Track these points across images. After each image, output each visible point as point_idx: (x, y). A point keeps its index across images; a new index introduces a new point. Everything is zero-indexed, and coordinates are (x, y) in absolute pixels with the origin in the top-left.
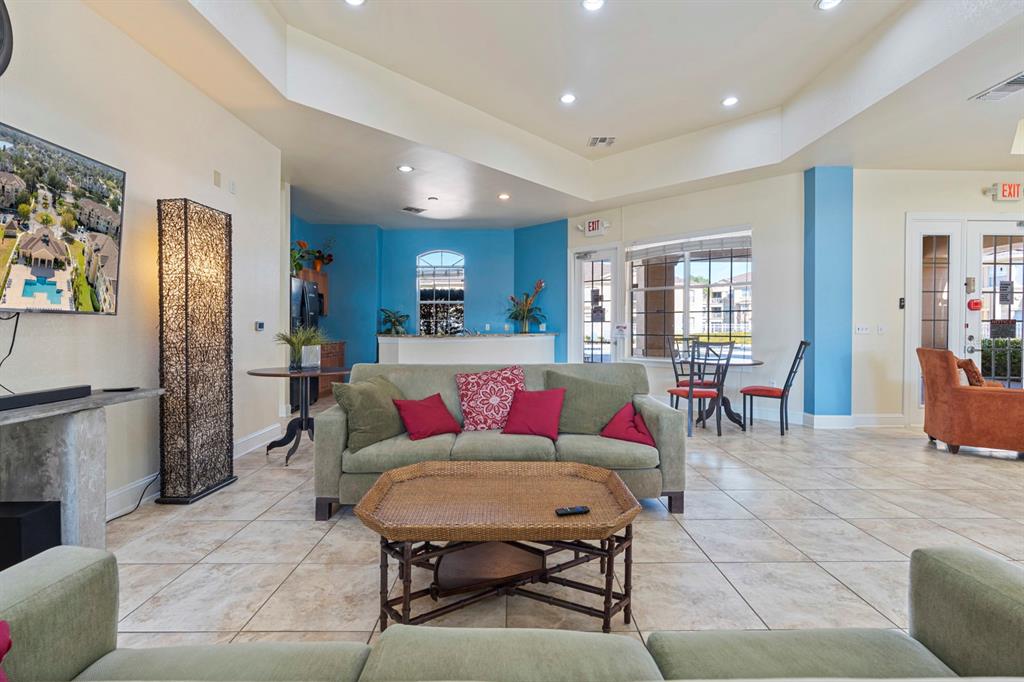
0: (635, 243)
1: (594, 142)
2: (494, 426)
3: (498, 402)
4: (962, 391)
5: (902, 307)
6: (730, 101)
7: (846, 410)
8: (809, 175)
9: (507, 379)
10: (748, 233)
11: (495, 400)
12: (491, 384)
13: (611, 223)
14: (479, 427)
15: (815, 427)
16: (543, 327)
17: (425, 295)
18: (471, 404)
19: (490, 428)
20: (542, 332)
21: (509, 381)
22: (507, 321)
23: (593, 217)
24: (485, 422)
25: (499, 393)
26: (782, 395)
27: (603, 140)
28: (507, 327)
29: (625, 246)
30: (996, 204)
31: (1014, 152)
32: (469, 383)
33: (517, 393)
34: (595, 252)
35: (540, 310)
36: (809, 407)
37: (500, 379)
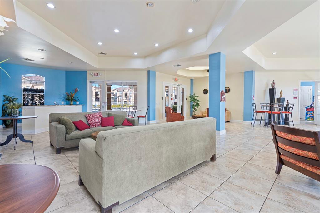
0: (109, 81)
1: (101, 53)
2: (98, 126)
3: (98, 121)
4: (172, 114)
5: (163, 99)
6: (136, 54)
7: (155, 119)
8: (149, 72)
9: (99, 115)
10: (137, 82)
11: (97, 120)
12: (96, 116)
13: (102, 74)
14: (94, 127)
15: (150, 123)
16: (78, 103)
17: (25, 90)
18: (91, 121)
19: (97, 127)
20: (77, 104)
21: (100, 115)
22: (63, 101)
23: (97, 72)
24: (96, 125)
25: (98, 118)
26: (145, 117)
27: (104, 54)
28: (63, 103)
29: (106, 81)
30: (174, 82)
31: (177, 74)
32: (90, 116)
33: (102, 118)
34: (97, 82)
35: (77, 97)
36: (149, 119)
37: (97, 115)
